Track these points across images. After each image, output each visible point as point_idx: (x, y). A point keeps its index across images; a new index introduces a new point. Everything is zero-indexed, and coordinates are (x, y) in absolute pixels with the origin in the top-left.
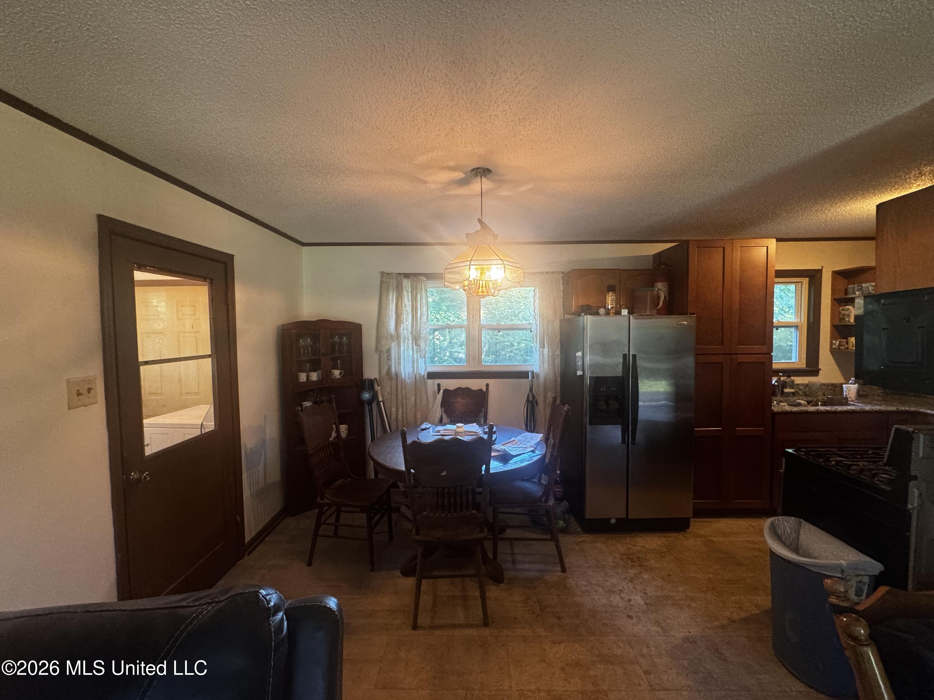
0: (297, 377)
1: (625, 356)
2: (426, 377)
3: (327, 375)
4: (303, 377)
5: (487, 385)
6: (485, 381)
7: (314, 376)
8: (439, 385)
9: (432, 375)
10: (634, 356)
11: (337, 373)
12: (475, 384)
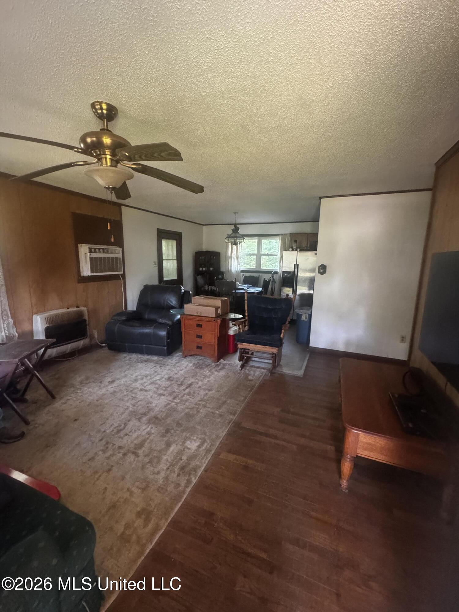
0: (199, 269)
1: (295, 265)
2: (240, 272)
3: (208, 269)
4: (201, 269)
5: (259, 276)
6: (259, 274)
7: (204, 269)
8: (243, 274)
9: (242, 271)
10: (298, 265)
11: (211, 269)
12: (256, 275)
